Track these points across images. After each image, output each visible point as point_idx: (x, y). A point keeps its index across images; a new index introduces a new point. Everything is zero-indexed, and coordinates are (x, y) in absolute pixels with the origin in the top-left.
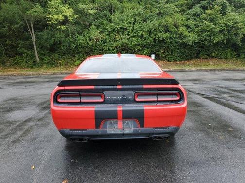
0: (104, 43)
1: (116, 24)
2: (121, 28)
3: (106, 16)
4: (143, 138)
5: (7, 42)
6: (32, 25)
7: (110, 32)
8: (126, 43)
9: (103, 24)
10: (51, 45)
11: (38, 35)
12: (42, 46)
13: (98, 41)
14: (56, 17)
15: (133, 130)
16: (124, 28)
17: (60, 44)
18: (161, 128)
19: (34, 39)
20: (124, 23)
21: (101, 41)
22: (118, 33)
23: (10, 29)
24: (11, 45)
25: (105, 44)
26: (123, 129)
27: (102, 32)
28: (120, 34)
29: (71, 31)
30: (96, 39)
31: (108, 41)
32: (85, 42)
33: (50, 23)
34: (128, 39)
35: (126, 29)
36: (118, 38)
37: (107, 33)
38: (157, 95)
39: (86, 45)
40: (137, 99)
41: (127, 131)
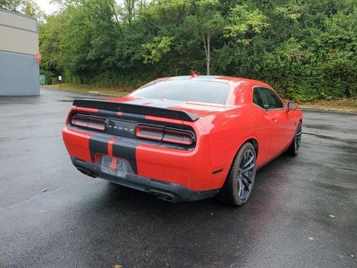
0: (304, 63)
1: (332, 34)
2: (341, 39)
3: (317, 21)
4: (142, 190)
5: (181, 63)
6: (209, 41)
7: (319, 47)
8: (344, 65)
9: (309, 35)
10: (227, 66)
11: (215, 53)
12: (218, 68)
13: (296, 61)
14: (237, 28)
15: (127, 175)
16: (346, 40)
17: (240, 64)
18: (160, 182)
19: (208, 59)
20: (348, 30)
21: (301, 60)
22: (334, 47)
23: (185, 46)
24: (184, 65)
25: (307, 65)
26: (116, 170)
27: (305, 47)
28: (337, 50)
29: (258, 46)
30: (292, 58)
31: (312, 60)
32: (274, 62)
33: (228, 36)
34: (350, 58)
35: (350, 41)
36: (331, 56)
37: (313, 49)
38: (164, 132)
39: (275, 66)
40: (139, 134)
41: (120, 175)
